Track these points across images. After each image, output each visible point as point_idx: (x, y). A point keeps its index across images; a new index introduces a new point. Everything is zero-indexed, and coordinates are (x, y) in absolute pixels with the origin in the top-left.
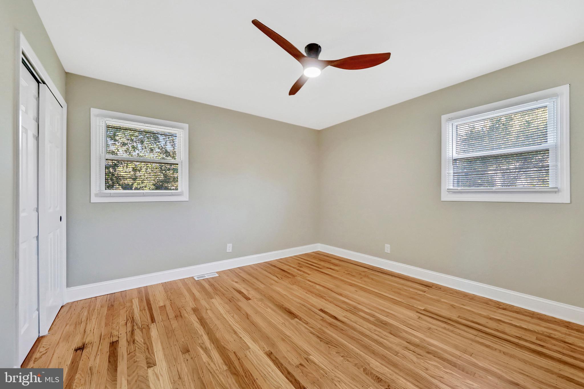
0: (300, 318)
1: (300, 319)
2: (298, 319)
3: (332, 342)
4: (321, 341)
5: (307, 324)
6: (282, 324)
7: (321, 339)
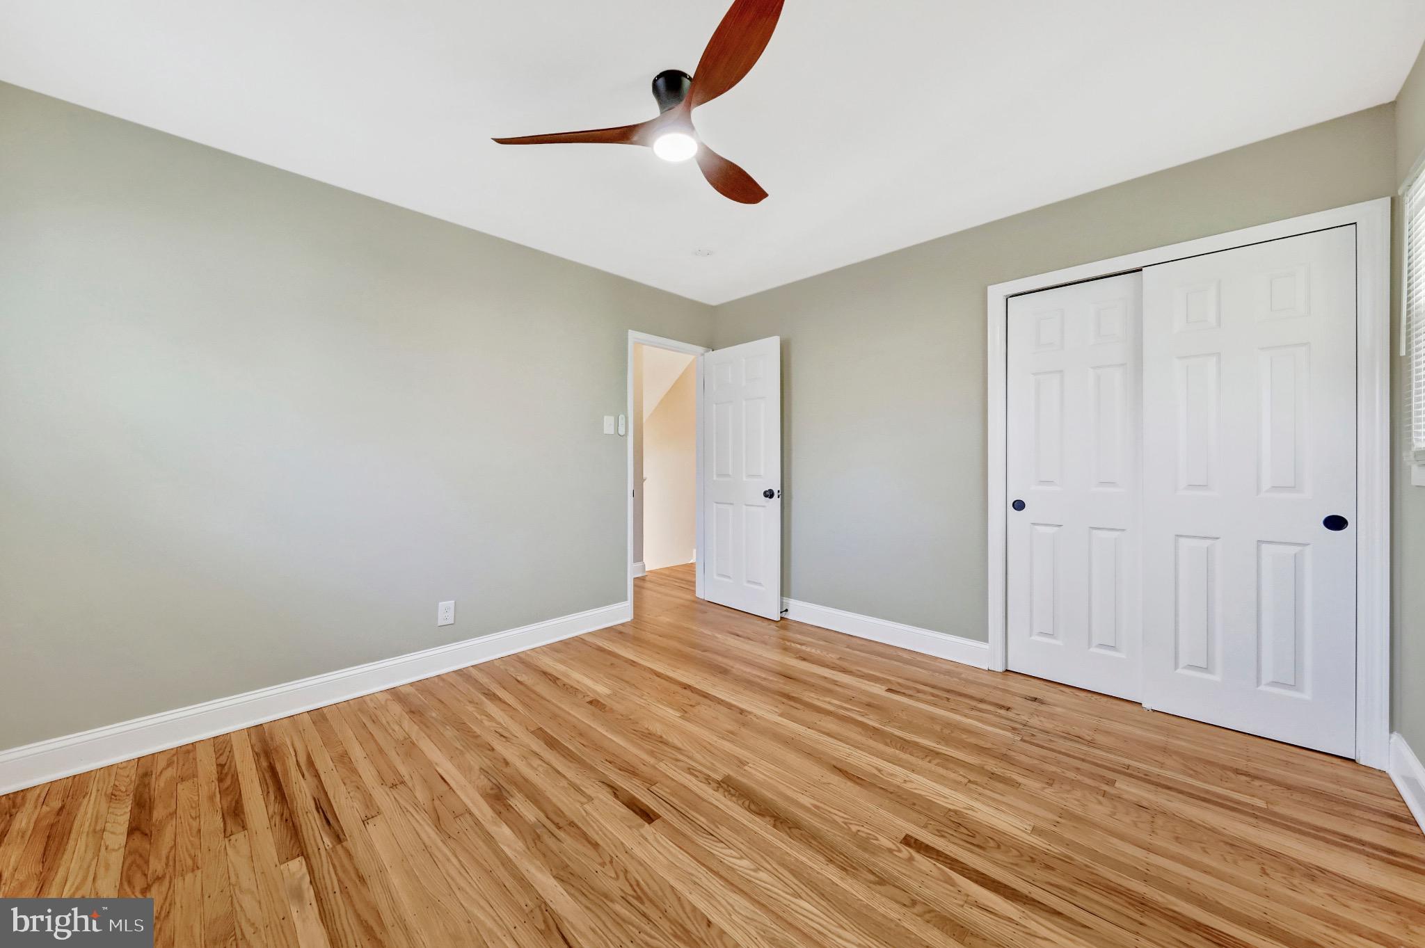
0: (710, 783)
1: (708, 780)
2: (714, 780)
3: (640, 738)
4: (661, 737)
5: (689, 769)
6: (748, 763)
7: (660, 740)
